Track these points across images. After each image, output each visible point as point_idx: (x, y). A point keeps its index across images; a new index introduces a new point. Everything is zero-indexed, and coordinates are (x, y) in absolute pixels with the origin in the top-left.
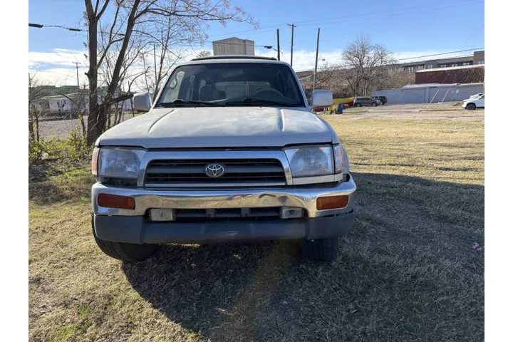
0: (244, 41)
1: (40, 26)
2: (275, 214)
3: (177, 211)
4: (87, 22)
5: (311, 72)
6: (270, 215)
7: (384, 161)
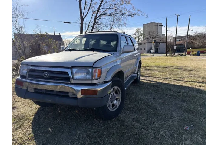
0: (157, 23)
1: (70, 23)
2: (67, 95)
3: (35, 89)
4: (80, 20)
5: (185, 36)
6: (65, 95)
7: (195, 79)
